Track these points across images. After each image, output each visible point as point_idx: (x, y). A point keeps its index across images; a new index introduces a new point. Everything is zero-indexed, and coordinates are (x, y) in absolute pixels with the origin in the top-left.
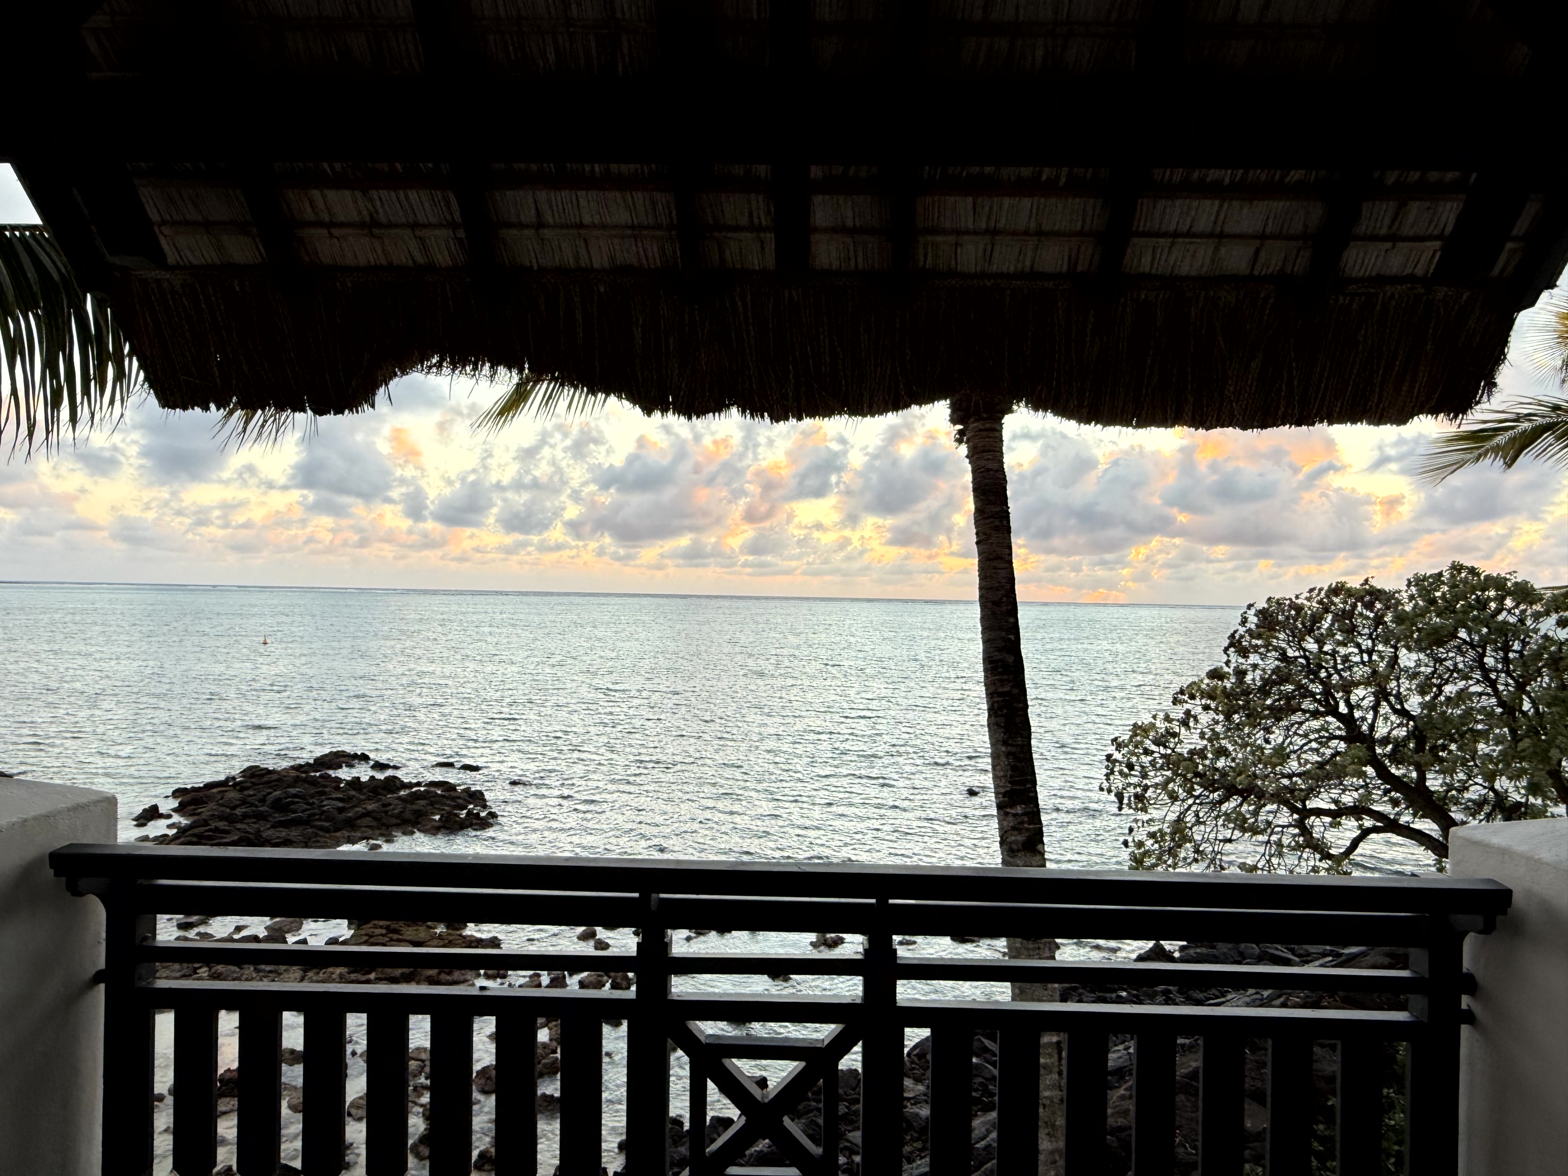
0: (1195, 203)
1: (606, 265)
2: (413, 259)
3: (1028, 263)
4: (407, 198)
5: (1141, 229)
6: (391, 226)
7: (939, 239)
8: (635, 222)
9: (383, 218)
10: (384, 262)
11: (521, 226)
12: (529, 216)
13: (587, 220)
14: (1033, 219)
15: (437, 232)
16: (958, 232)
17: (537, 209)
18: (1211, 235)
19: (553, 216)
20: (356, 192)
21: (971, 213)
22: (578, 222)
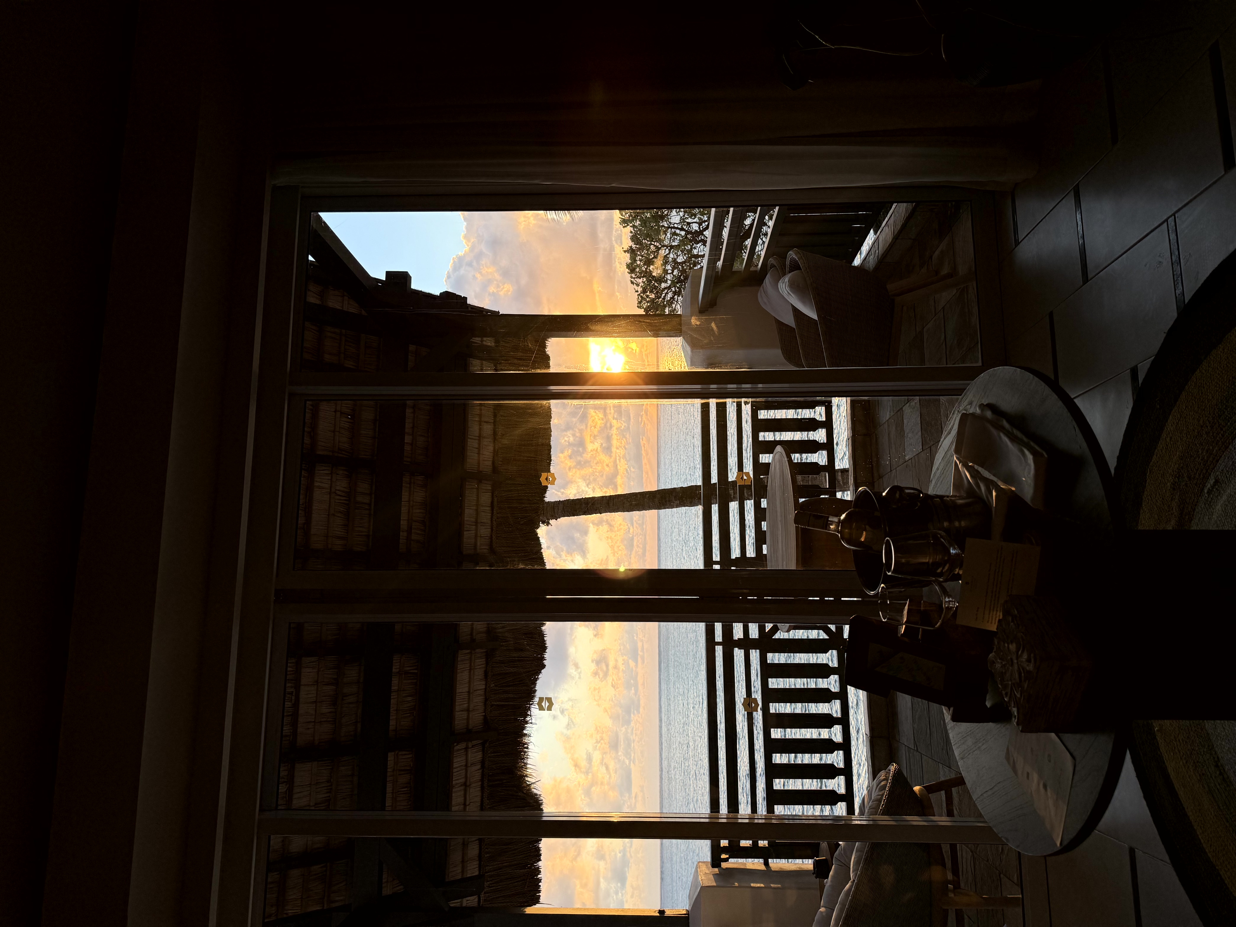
0: (468, 448)
1: (484, 683)
2: (478, 770)
3: (487, 508)
4: (457, 768)
5: (476, 467)
6: (466, 777)
7: (478, 544)
8: (468, 669)
9: (463, 780)
10: (480, 783)
11: (468, 719)
12: (464, 715)
13: (466, 689)
14: (472, 508)
15: (469, 755)
16: (476, 536)
17: (462, 711)
18: (479, 440)
19: (464, 704)
20: (453, 791)
21: (470, 532)
22: (467, 693)
